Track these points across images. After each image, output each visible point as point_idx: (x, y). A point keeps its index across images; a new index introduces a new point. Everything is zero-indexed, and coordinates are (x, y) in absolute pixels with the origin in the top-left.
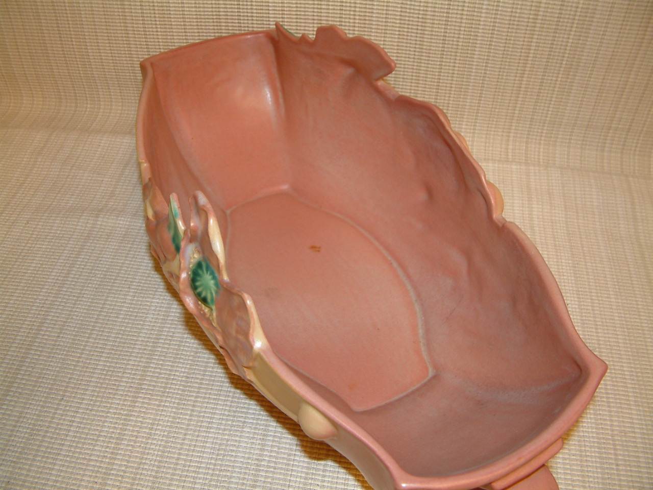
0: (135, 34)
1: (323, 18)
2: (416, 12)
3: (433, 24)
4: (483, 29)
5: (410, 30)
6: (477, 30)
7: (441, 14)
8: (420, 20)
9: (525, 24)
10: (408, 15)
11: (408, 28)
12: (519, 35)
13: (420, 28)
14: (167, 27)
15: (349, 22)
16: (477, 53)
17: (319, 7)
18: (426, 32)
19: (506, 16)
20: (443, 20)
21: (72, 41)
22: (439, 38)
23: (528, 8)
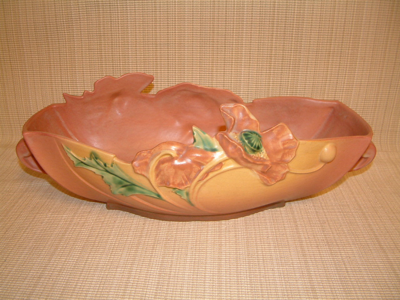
0: (57, 93)
1: (158, 78)
2: (208, 70)
3: (217, 76)
4: (243, 76)
5: (205, 81)
6: (240, 77)
7: (221, 70)
8: (210, 75)
9: (265, 71)
10: (203, 72)
11: (204, 80)
12: (263, 78)
13: (210, 79)
14: (75, 88)
15: (173, 79)
16: (242, 90)
17: (156, 72)
18: (214, 81)
19: (255, 68)
20: (222, 74)
21: (22, 99)
22: (221, 84)
23: (265, 62)
